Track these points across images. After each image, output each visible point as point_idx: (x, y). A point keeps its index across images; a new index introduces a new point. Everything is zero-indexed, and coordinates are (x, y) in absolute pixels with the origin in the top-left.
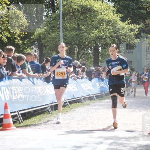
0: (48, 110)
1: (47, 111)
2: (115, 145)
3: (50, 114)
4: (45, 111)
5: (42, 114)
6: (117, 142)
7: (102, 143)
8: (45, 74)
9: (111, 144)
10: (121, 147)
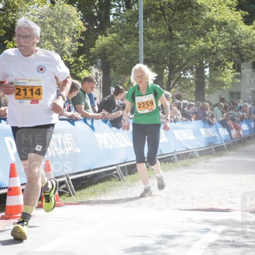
0: (117, 174)
1: (115, 176)
2: (230, 235)
3: (120, 180)
4: (112, 176)
5: (107, 180)
6: (235, 229)
7: (208, 230)
8: (114, 113)
9: (223, 233)
10: (241, 239)
